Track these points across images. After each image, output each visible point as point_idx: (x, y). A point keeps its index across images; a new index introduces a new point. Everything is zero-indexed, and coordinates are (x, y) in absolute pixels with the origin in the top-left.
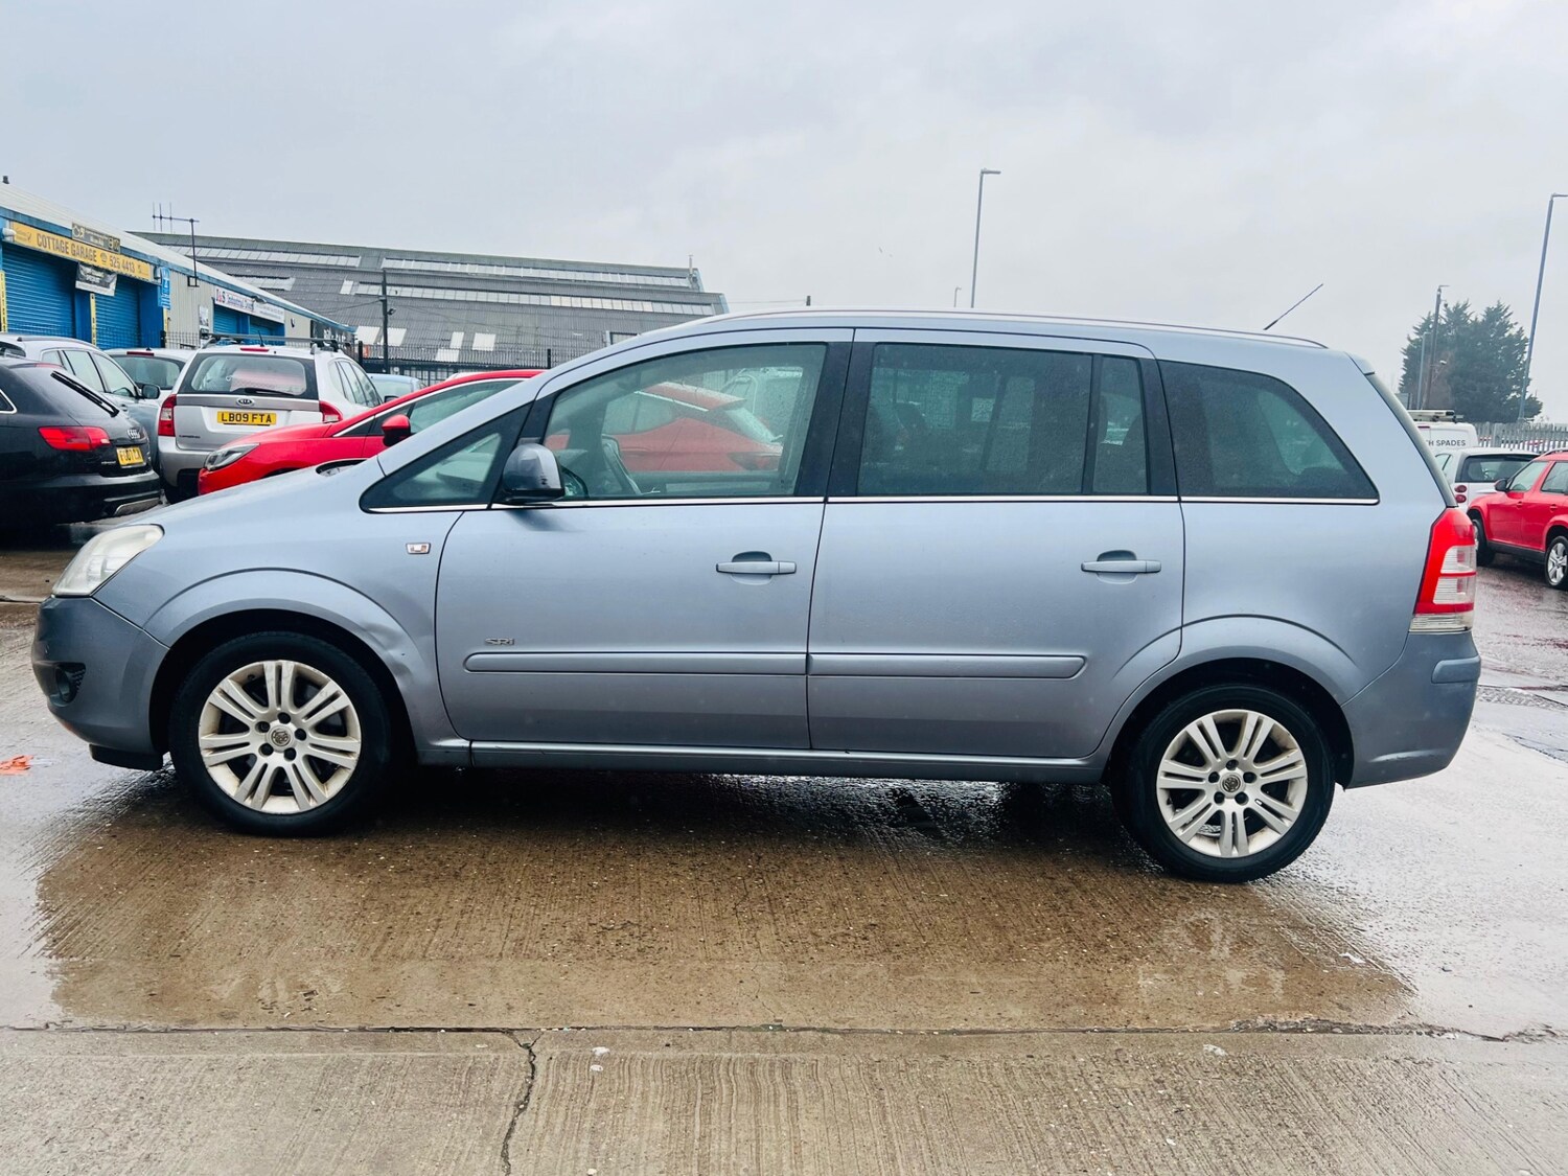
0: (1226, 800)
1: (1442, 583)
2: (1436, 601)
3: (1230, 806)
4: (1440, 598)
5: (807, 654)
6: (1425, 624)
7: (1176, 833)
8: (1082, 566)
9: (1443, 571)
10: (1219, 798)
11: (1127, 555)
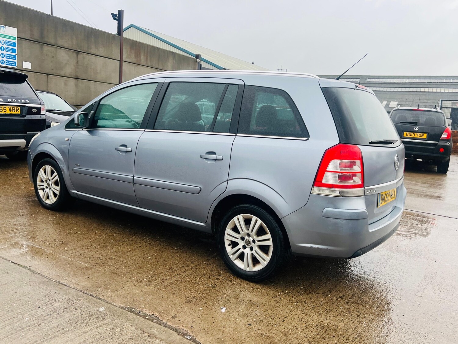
0: (247, 248)
1: (327, 174)
2: (323, 182)
3: (247, 251)
4: (325, 181)
5: (134, 177)
6: (317, 190)
7: (230, 256)
8: (201, 156)
9: (327, 170)
10: (244, 247)
11: (214, 153)
